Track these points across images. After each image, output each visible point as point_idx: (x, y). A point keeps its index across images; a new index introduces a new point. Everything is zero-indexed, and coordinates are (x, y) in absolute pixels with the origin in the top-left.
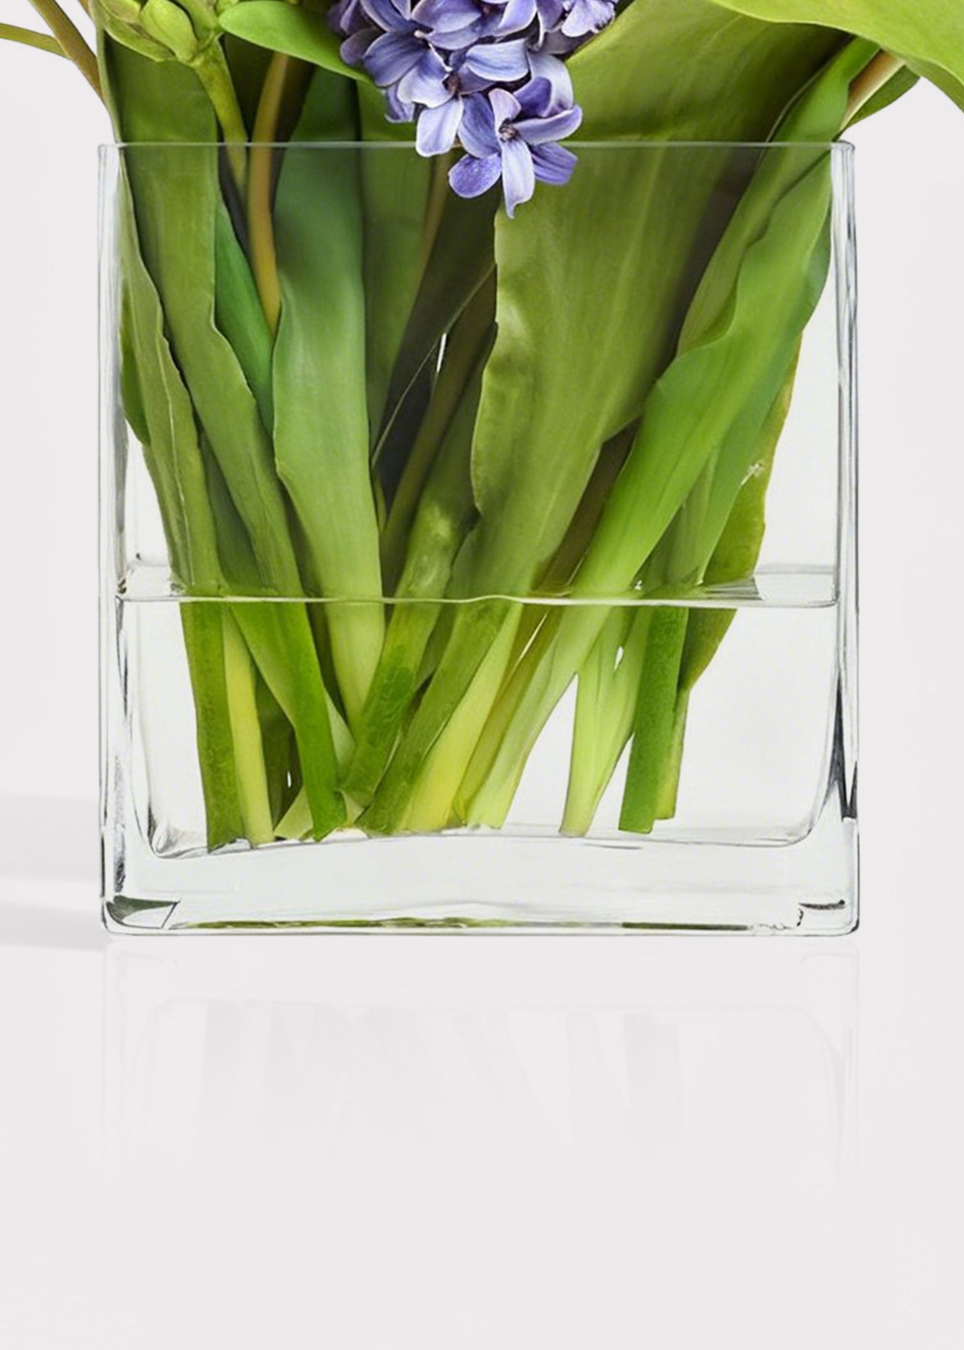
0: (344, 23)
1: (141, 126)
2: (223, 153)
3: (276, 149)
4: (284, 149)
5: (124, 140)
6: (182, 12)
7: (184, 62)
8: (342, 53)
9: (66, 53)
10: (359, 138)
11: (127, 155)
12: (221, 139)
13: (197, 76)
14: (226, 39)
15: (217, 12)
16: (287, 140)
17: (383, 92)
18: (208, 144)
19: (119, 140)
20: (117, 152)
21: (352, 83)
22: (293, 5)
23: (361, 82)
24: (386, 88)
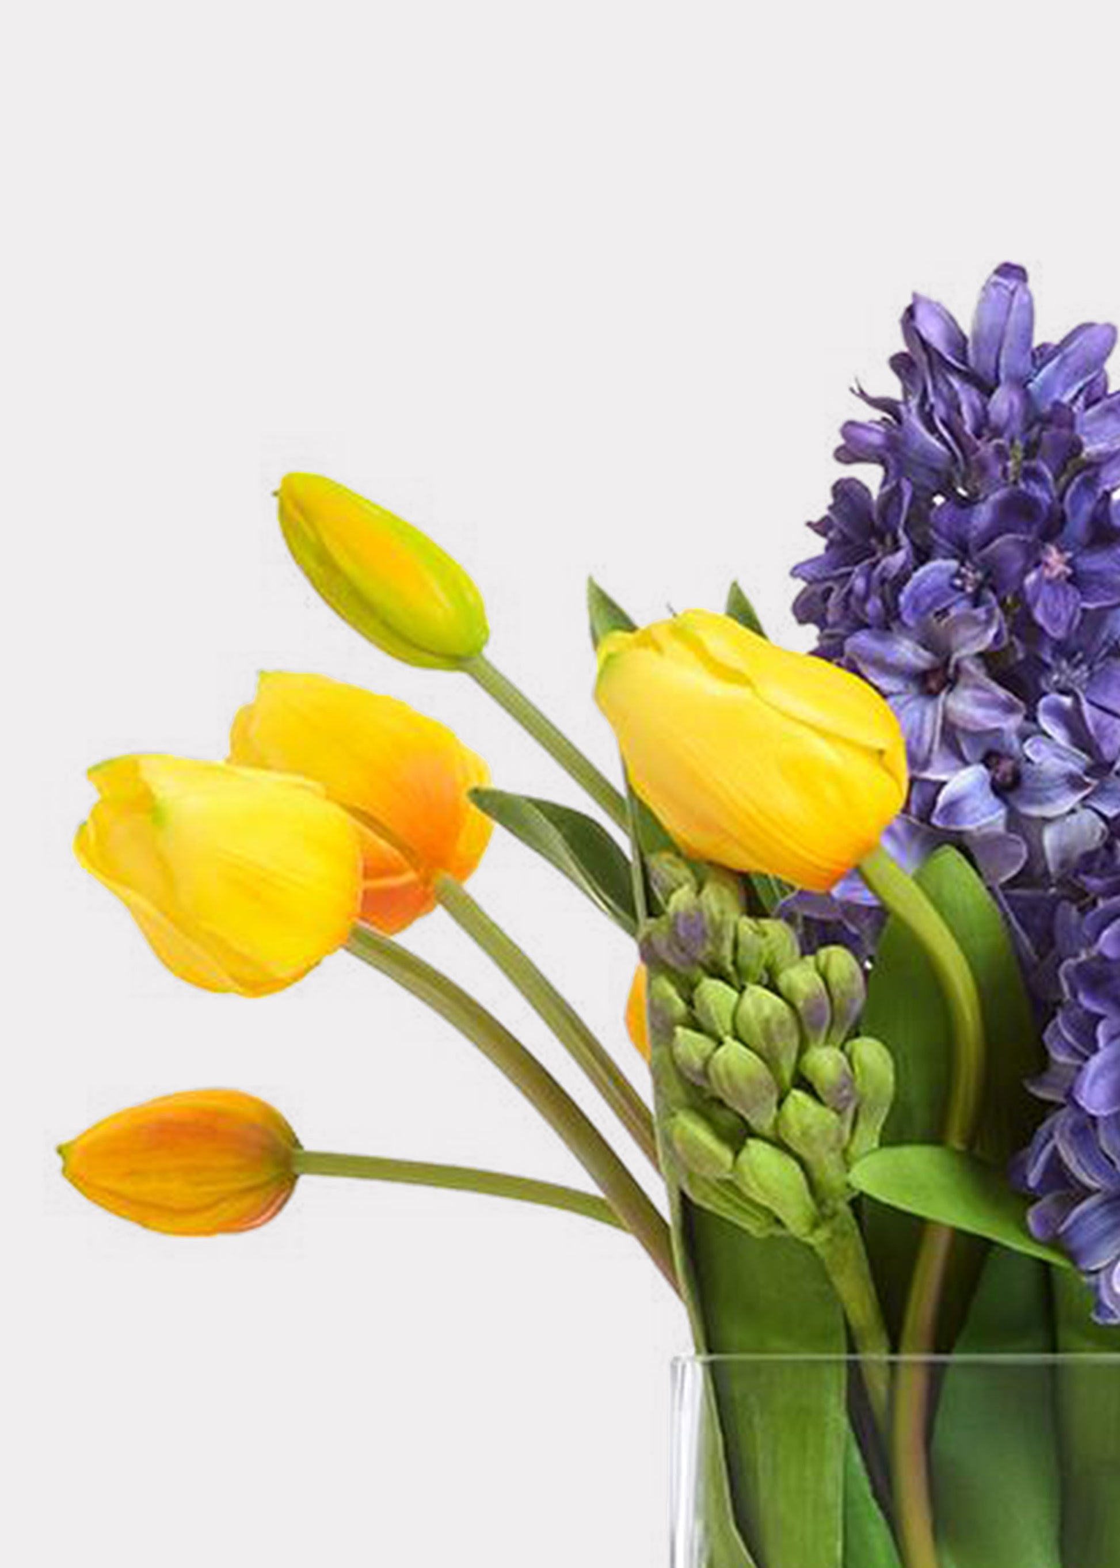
0: (1033, 1177)
1: (734, 1331)
2: (855, 1371)
3: (932, 1365)
4: (944, 1365)
5: (710, 1351)
6: (793, 1164)
7: (798, 1235)
8: (1031, 1220)
9: (625, 1223)
10: (1054, 1350)
11: (715, 1373)
12: (852, 1349)
13: (816, 1255)
14: (859, 1203)
15: (847, 1162)
16: (948, 1352)
17: (1092, 1279)
18: (833, 1357)
19: (703, 1348)
20: (699, 1369)
21: (1046, 1265)
22: (958, 1153)
23: (1060, 1268)
24: (1096, 1272)
